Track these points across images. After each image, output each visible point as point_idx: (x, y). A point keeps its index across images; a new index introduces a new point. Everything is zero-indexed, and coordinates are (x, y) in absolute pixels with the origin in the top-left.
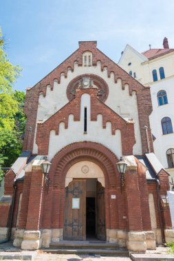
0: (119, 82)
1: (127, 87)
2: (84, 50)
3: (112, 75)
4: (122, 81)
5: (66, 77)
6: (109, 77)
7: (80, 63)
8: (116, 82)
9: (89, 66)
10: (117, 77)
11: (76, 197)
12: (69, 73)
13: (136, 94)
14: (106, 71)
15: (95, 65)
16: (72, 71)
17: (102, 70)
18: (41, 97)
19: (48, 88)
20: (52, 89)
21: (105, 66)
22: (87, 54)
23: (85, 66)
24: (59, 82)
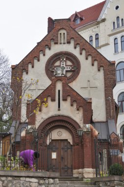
0: (90, 58)
1: (96, 63)
2: (60, 28)
3: (84, 52)
4: (92, 57)
5: (44, 55)
6: (81, 54)
7: (56, 42)
8: (87, 59)
9: (64, 43)
10: (88, 54)
11: (54, 152)
12: (47, 51)
13: (103, 70)
14: (78, 49)
15: (69, 42)
16: (50, 49)
17: (75, 48)
18: (24, 73)
19: (30, 66)
20: (33, 67)
21: (78, 44)
22: (62, 32)
23: (61, 44)
24: (39, 60)
